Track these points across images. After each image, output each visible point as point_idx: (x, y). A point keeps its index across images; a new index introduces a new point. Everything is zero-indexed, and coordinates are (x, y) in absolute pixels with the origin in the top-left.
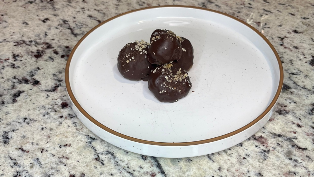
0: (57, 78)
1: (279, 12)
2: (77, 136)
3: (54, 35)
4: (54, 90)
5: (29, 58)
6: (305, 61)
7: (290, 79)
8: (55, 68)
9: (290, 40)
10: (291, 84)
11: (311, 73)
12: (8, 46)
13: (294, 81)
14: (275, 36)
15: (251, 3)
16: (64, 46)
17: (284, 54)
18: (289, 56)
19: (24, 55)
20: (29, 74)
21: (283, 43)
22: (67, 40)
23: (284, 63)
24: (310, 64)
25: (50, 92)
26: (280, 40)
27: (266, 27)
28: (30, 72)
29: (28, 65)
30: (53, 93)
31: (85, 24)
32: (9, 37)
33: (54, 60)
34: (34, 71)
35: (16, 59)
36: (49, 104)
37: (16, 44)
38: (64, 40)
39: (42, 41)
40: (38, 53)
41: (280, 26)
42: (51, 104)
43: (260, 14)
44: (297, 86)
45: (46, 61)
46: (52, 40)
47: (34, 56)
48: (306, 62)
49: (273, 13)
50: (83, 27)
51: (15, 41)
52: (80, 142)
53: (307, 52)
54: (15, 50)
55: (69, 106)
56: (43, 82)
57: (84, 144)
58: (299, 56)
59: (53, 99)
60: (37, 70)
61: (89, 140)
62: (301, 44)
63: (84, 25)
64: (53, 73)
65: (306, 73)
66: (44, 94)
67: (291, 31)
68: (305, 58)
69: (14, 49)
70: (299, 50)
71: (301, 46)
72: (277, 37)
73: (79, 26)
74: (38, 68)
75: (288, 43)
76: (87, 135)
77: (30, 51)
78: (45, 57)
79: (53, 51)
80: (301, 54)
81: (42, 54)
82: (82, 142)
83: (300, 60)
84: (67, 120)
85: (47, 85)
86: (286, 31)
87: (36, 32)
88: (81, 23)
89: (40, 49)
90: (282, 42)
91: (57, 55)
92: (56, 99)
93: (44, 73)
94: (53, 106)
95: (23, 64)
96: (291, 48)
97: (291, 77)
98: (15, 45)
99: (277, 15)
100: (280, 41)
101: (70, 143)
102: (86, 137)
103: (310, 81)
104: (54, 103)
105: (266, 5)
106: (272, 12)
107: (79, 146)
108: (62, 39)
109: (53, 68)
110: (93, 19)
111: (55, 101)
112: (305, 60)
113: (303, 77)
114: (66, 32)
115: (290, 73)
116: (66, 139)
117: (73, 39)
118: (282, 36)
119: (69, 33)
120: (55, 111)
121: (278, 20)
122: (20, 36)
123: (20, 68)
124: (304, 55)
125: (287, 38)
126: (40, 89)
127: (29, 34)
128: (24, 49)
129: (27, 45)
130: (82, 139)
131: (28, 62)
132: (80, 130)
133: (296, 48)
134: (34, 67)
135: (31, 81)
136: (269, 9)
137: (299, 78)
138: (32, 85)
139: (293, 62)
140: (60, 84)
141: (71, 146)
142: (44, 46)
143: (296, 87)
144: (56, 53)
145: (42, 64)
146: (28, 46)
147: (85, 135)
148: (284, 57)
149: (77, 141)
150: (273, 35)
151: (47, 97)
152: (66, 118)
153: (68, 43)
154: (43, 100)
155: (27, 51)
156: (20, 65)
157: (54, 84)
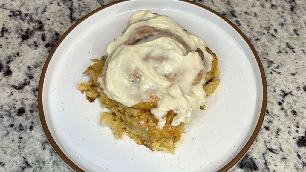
0: (30, 73)
1: (303, 53)
2: (15, 156)
3: (52, 13)
4: (21, 87)
5: (15, 37)
6: (293, 136)
7: (264, 157)
8: (33, 59)
9: (293, 100)
10: (261, 164)
11: (292, 156)
12: (3, 15)
13: (266, 161)
14: (279, 87)
15: (277, 29)
16: (55, 31)
17: (276, 118)
18: (280, 122)
19: (13, 32)
20: (7, 58)
21: (283, 101)
22: (62, 24)
23: (269, 130)
24: (297, 142)
25: (15, 90)
26: (282, 96)
27: (275, 71)
28: (8, 56)
29: (11, 46)
30: (18, 91)
31: (89, 8)
32: (9, 3)
33: (38, 48)
34: (13, 56)
35: (3, 34)
36: (8, 105)
37: (12, 14)
38: (58, 23)
39: (37, 18)
40: (27, 33)
41: (293, 74)
42: (10, 105)
43: (280, 49)
44: (266, 169)
45: (30, 46)
46: (47, 20)
47: (21, 37)
48: (294, 138)
49: (295, 52)
50: (84, 11)
51: (12, 9)
52: (15, 164)
53: (303, 124)
54: (7, 22)
55: (25, 114)
56: (14, 74)
57: (17, 167)
58: (291, 127)
59: (14, 100)
60: (17, 56)
61: (24, 165)
62: (303, 108)
63: (87, 8)
64: (29, 65)
65: (286, 154)
66: (9, 90)
67: (301, 86)
68: (297, 131)
69: (7, 20)
70: (295, 117)
71: (301, 113)
72: (281, 90)
73: (82, 7)
74: (18, 54)
75: (288, 103)
76: (24, 158)
77: (21, 27)
78: (31, 41)
79: (42, 34)
80: (294, 125)
81: (29, 36)
82: (16, 165)
83: (289, 132)
84: (15, 131)
85: (17, 78)
86: (296, 84)
87: (37, 3)
88: (85, 5)
89: (31, 28)
90: (282, 99)
91: (43, 42)
92: (17, 101)
93: (21, 63)
94: (10, 109)
95: (7, 44)
96: (289, 112)
97: (266, 153)
98: (10, 16)
99: (298, 57)
100: (281, 98)
101: (5, 161)
102: (23, 159)
103: (284, 166)
104: (13, 105)
105: (293, 38)
106: (295, 50)
107: (11, 169)
108: (57, 22)
109: (32, 58)
110: (99, 2)
111: (15, 103)
112: (295, 134)
113: (280, 158)
114: (65, 12)
115: (268, 148)
116: (4, 156)
117: (67, 24)
118: (287, 91)
119: (67, 15)
120: (10, 116)
121: (296, 65)
122: (19, 4)
123: (2, 48)
124: (298, 127)
125: (291, 95)
126: (8, 82)
127: (29, 4)
128: (16, 23)
129: (21, 18)
130: (18, 162)
131: (13, 42)
132: (22, 148)
133: (294, 113)
134: (15, 51)
135: (5, 68)
136: (295, 45)
137: (273, 159)
138: (3, 74)
139: (279, 133)
140: (29, 82)
141: (5, 166)
142: (36, 26)
143: (264, 169)
144: (43, 38)
145: (24, 49)
146: (21, 21)
147: (23, 157)
148: (274, 122)
149: (12, 162)
150: (278, 85)
151: (10, 96)
152: (15, 129)
153: (61, 28)
154: (5, 98)
155: (18, 27)
156: (3, 44)
157: (24, 80)
